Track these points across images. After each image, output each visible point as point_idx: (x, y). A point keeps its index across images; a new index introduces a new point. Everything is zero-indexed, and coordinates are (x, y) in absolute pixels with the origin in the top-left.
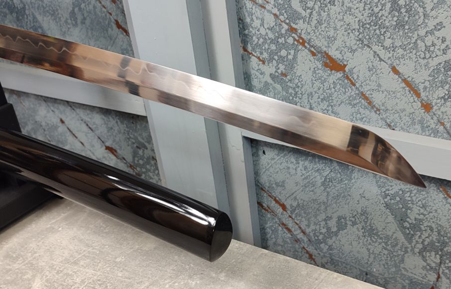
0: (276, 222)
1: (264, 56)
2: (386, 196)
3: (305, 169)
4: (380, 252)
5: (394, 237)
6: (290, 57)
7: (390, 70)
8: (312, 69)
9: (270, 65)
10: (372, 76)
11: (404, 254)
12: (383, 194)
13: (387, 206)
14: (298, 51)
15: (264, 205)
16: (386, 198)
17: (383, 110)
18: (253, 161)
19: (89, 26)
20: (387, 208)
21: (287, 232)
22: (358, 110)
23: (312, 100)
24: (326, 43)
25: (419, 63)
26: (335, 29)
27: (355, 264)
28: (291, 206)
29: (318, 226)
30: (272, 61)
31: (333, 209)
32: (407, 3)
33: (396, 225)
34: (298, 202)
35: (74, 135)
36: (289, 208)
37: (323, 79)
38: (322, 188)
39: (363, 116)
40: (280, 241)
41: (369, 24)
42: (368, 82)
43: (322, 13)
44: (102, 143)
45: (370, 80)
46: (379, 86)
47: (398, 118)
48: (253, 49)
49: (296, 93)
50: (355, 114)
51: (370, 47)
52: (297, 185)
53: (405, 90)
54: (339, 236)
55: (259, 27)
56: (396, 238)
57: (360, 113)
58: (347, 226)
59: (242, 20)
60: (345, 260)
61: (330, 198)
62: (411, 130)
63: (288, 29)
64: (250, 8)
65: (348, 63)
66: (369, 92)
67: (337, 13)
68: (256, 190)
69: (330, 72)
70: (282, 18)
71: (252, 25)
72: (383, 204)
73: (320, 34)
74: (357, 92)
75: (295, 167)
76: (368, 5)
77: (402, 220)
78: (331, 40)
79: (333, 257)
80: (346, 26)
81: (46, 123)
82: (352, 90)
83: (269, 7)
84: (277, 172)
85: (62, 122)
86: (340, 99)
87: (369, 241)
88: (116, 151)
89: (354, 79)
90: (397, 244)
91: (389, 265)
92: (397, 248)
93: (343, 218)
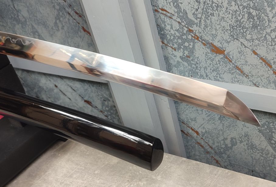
0: (194, 142)
1: (174, 46)
4: (259, 158)
5: (266, 149)
6: (191, 47)
7: (252, 52)
8: (205, 53)
9: (179, 51)
10: (241, 56)
11: (273, 159)
13: (260, 131)
14: (195, 43)
15: (185, 132)
17: (251, 76)
18: (176, 107)
19: (67, 31)
20: (260, 132)
21: (201, 148)
22: (235, 76)
23: (206, 71)
24: (211, 38)
25: (269, 48)
26: (216, 30)
27: (245, 166)
28: (202, 132)
29: (219, 144)
30: (180, 49)
31: (227, 133)
32: (258, 14)
33: (267, 142)
34: (206, 130)
35: (64, 94)
36: (201, 133)
37: (212, 59)
38: (219, 121)
39: (239, 79)
40: (197, 153)
41: (236, 26)
42: (239, 60)
43: (207, 20)
44: (82, 99)
45: (240, 58)
46: (246, 62)
47: (260, 80)
48: (168, 42)
49: (197, 67)
50: (233, 78)
51: (238, 40)
52: (204, 120)
53: (262, 64)
54: (233, 149)
55: (170, 29)
56: (268, 150)
57: (237, 78)
58: (237, 144)
59: (159, 26)
60: (239, 163)
61: (225, 127)
62: (269, 87)
63: (188, 31)
64: (163, 19)
65: (226, 49)
66: (240, 66)
67: (216, 21)
68: (179, 123)
69: (216, 55)
70: (183, 24)
71: (166, 28)
72: (257, 130)
73: (207, 33)
74: (233, 66)
76: (234, 16)
77: (270, 139)
78: (214, 36)
79: (231, 162)
80: (222, 28)
81: (46, 87)
82: (230, 64)
83: (175, 18)
84: (191, 113)
85: (56, 86)
86: (223, 70)
87: (252, 152)
88: (91, 103)
89: (230, 58)
90: (268, 154)
91: (265, 165)
92: (269, 155)
93: (234, 139)
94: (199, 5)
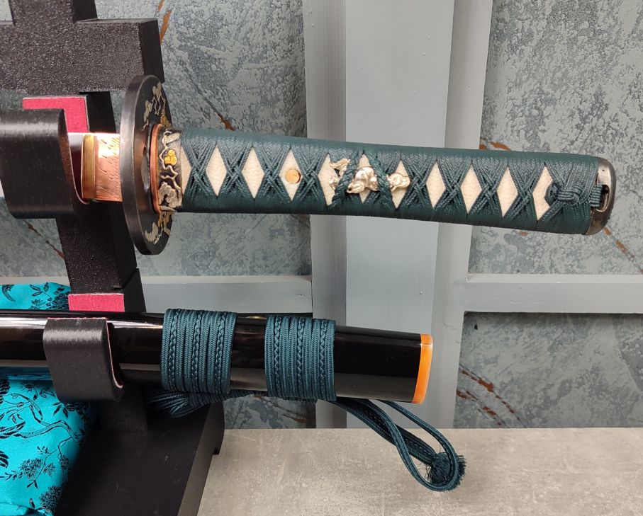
0: (476, 408)
2: (625, 344)
3: (529, 337)
4: (607, 408)
5: (625, 388)
10: (633, 222)
11: (633, 405)
12: (622, 344)
13: (624, 356)
15: (462, 391)
16: (624, 347)
17: (638, 256)
20: (623, 359)
21: (488, 417)
23: (554, 256)
28: (502, 383)
29: (533, 399)
31: (557, 374)
33: (630, 374)
34: (512, 377)
36: (498, 386)
38: (549, 353)
39: (615, 265)
41: (638, 169)
42: (626, 228)
45: (629, 226)
46: (639, 231)
49: (536, 252)
50: (604, 264)
51: (635, 192)
52: (514, 357)
54: (559, 403)
56: (627, 388)
57: (611, 263)
58: (570, 390)
61: (556, 362)
66: (625, 240)
72: (619, 355)
74: (612, 241)
75: (516, 337)
77: (637, 367)
82: (606, 239)
84: (490, 347)
86: (590, 251)
87: (595, 399)
89: (610, 227)
90: (627, 395)
92: (627, 399)
93: (568, 382)
94: (580, 133)
